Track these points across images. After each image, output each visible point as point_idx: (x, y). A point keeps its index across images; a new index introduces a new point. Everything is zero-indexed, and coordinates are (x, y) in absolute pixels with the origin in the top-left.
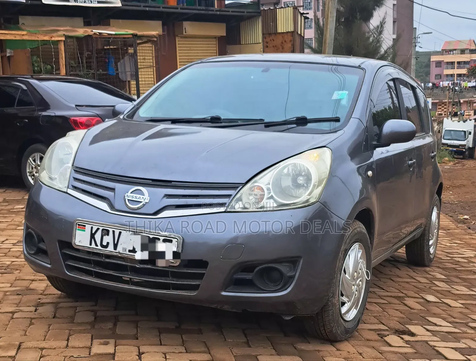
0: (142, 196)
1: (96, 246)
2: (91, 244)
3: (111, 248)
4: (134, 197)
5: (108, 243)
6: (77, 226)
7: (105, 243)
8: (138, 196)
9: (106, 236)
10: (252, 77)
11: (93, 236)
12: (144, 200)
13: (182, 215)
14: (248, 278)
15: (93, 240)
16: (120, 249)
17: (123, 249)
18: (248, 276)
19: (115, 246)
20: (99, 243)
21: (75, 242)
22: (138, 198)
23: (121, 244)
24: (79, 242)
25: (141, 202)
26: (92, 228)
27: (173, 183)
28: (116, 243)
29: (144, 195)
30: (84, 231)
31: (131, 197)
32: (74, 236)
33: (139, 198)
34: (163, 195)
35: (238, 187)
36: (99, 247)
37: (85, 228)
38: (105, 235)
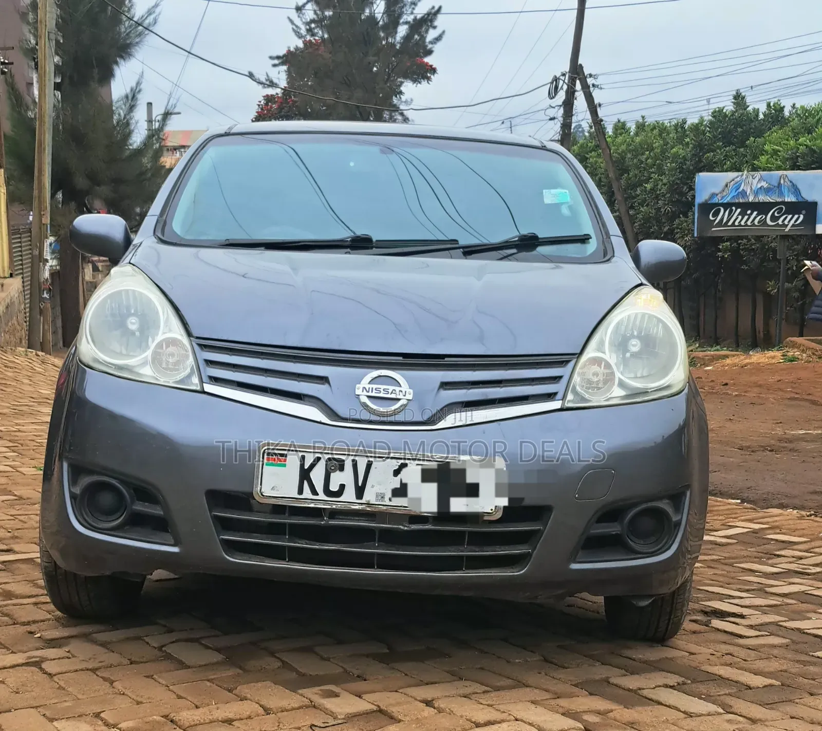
0: (398, 389)
1: (313, 495)
2: (301, 491)
3: (349, 495)
4: (382, 390)
5: (342, 487)
6: (266, 456)
7: (334, 487)
8: (391, 388)
9: (338, 472)
10: (352, 164)
11: (305, 474)
12: (405, 396)
13: (485, 420)
14: (614, 533)
15: (306, 483)
16: (369, 496)
17: (377, 496)
18: (613, 529)
19: (360, 491)
20: (319, 487)
21: (263, 490)
22: (390, 391)
23: (373, 486)
24: (272, 489)
25: (399, 400)
26: (303, 458)
27: (446, 359)
28: (360, 485)
29: (400, 386)
30: (285, 465)
31: (374, 391)
32: (258, 478)
33: (394, 392)
34: (438, 384)
35: (568, 362)
36: (322, 496)
37: (285, 461)
38: (334, 471)
